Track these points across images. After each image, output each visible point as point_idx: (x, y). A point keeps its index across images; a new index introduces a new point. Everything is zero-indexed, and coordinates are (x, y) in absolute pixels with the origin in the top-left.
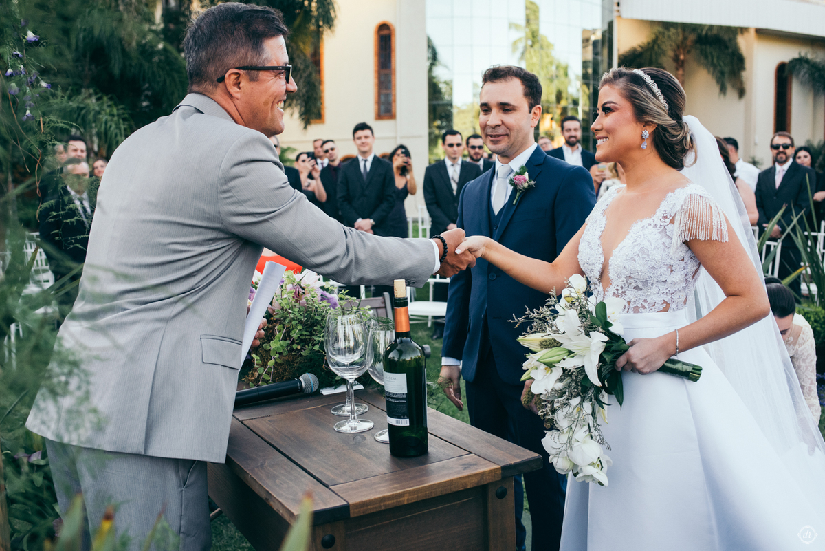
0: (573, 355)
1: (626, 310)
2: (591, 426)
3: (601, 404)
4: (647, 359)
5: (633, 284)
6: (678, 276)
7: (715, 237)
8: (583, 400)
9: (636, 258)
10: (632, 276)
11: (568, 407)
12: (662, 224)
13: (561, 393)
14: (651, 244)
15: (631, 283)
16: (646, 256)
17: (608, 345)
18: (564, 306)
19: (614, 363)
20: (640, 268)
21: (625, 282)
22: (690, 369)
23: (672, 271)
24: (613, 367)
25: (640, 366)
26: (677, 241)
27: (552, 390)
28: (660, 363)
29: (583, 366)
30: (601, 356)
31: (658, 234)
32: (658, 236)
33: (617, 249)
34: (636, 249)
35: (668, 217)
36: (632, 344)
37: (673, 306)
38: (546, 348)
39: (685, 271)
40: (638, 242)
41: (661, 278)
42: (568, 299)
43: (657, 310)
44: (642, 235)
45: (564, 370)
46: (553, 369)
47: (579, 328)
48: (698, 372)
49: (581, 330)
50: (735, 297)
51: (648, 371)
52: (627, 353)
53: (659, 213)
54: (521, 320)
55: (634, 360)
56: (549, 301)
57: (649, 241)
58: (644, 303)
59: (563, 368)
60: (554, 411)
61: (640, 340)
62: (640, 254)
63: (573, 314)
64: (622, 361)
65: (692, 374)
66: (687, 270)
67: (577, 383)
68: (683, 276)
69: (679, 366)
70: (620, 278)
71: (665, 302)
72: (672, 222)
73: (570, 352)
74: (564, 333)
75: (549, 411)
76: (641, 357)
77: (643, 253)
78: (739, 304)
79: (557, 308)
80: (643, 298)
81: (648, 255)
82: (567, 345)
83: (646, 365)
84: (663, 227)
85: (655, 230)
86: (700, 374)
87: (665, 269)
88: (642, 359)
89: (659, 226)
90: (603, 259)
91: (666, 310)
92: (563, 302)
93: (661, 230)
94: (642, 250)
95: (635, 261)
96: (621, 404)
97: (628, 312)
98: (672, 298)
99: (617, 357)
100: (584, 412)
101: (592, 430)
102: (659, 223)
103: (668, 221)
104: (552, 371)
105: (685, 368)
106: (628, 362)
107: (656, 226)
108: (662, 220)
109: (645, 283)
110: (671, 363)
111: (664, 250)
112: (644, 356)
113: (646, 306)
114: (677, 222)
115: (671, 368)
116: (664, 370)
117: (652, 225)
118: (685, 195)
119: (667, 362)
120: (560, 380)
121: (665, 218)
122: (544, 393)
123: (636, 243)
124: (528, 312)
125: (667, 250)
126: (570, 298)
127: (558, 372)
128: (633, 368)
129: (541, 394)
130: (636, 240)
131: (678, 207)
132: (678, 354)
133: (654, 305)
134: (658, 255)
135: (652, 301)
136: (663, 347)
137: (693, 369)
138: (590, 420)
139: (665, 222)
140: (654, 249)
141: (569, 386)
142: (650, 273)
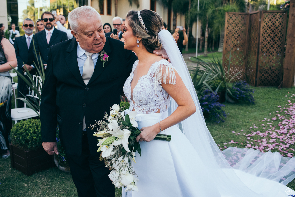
0: (117, 139)
1: (143, 112)
2: (129, 167)
3: (132, 156)
4: (149, 136)
5: (142, 103)
6: (161, 98)
7: (171, 82)
8: (124, 157)
9: (141, 93)
10: (141, 100)
11: (118, 162)
12: (151, 77)
13: (114, 156)
14: (146, 86)
15: (141, 103)
16: (145, 91)
17: (132, 132)
18: (111, 119)
19: (135, 139)
20: (143, 96)
21: (139, 102)
22: (166, 137)
23: (157, 96)
24: (135, 140)
25: (146, 139)
26: (157, 84)
27: (110, 155)
28: (154, 137)
29: (122, 144)
30: (129, 138)
31: (149, 82)
32: (149, 83)
33: (135, 89)
34: (141, 89)
35: (153, 74)
36: (142, 130)
37: (161, 110)
38: (106, 137)
39: (163, 95)
40: (141, 86)
41: (153, 100)
42: (112, 116)
43: (155, 112)
44: (143, 82)
45: (114, 146)
46: (110, 146)
47: (118, 128)
48: (170, 138)
49: (119, 129)
50: (182, 106)
51: (150, 140)
52: (140, 134)
53: (149, 73)
54: (94, 126)
55: (144, 137)
56: (104, 117)
57: (146, 85)
58: (149, 110)
59: (113, 146)
60: (112, 164)
61: (145, 128)
62: (143, 91)
63: (115, 122)
64: (138, 138)
65: (167, 139)
66: (164, 95)
67: (121, 151)
68: (163, 98)
69: (162, 137)
70: (137, 100)
71: (157, 109)
72: (154, 76)
73: (116, 138)
74: (112, 130)
75: (109, 165)
76: (146, 135)
77: (144, 90)
78: (184, 109)
79: (108, 119)
80: (148, 108)
81: (146, 91)
82: (115, 135)
83: (148, 138)
84: (151, 79)
85: (148, 80)
86: (171, 139)
87: (154, 96)
88: (147, 136)
89: (149, 78)
90: (131, 92)
91: (158, 112)
92: (110, 117)
93: (150, 80)
94: (143, 89)
95: (141, 94)
96: (140, 155)
97: (144, 113)
98: (160, 107)
99: (136, 137)
100: (125, 162)
101: (129, 169)
102: (149, 77)
103: (153, 76)
104: (109, 147)
105: (164, 137)
106: (141, 138)
107: (148, 78)
108: (150, 76)
109: (147, 102)
110: (158, 136)
111: (152, 88)
112: (147, 135)
113: (150, 111)
114: (155, 76)
115: (159, 138)
116: (156, 138)
117: (147, 78)
118: (158, 65)
119: (157, 135)
120: (113, 150)
121: (151, 75)
122: (107, 157)
123: (140, 86)
124: (96, 122)
125: (153, 88)
126: (113, 115)
127: (112, 148)
128: (143, 140)
129: (106, 157)
130: (141, 85)
131: (155, 70)
132: (161, 132)
133: (153, 110)
134: (150, 91)
135: (152, 109)
136: (154, 130)
137: (168, 137)
138: (128, 165)
139: (151, 76)
140: (148, 88)
141: (117, 152)
142: (148, 98)
